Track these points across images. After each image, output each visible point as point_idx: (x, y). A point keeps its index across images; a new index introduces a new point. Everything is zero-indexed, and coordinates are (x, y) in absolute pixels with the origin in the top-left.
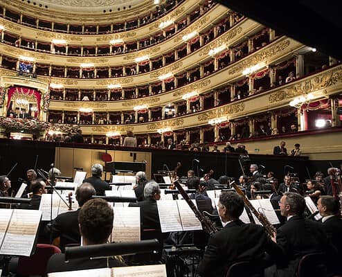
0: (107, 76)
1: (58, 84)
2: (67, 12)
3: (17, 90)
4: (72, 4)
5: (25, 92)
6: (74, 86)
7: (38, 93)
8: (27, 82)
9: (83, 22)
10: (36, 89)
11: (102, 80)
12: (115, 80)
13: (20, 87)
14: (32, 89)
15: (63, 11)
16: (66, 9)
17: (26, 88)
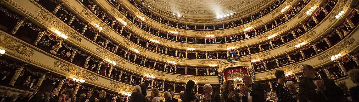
0: (293, 38)
1: (257, 59)
2: (246, 9)
3: (229, 71)
4: (247, 3)
5: (235, 71)
6: (269, 56)
7: (244, 70)
8: (233, 64)
9: (259, 9)
10: (241, 67)
11: (289, 43)
12: (300, 38)
13: (230, 69)
14: (239, 68)
15: (244, 10)
16: (246, 8)
17: (234, 68)
